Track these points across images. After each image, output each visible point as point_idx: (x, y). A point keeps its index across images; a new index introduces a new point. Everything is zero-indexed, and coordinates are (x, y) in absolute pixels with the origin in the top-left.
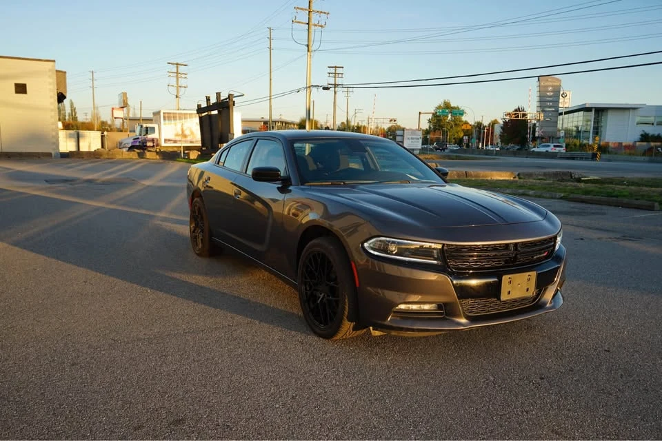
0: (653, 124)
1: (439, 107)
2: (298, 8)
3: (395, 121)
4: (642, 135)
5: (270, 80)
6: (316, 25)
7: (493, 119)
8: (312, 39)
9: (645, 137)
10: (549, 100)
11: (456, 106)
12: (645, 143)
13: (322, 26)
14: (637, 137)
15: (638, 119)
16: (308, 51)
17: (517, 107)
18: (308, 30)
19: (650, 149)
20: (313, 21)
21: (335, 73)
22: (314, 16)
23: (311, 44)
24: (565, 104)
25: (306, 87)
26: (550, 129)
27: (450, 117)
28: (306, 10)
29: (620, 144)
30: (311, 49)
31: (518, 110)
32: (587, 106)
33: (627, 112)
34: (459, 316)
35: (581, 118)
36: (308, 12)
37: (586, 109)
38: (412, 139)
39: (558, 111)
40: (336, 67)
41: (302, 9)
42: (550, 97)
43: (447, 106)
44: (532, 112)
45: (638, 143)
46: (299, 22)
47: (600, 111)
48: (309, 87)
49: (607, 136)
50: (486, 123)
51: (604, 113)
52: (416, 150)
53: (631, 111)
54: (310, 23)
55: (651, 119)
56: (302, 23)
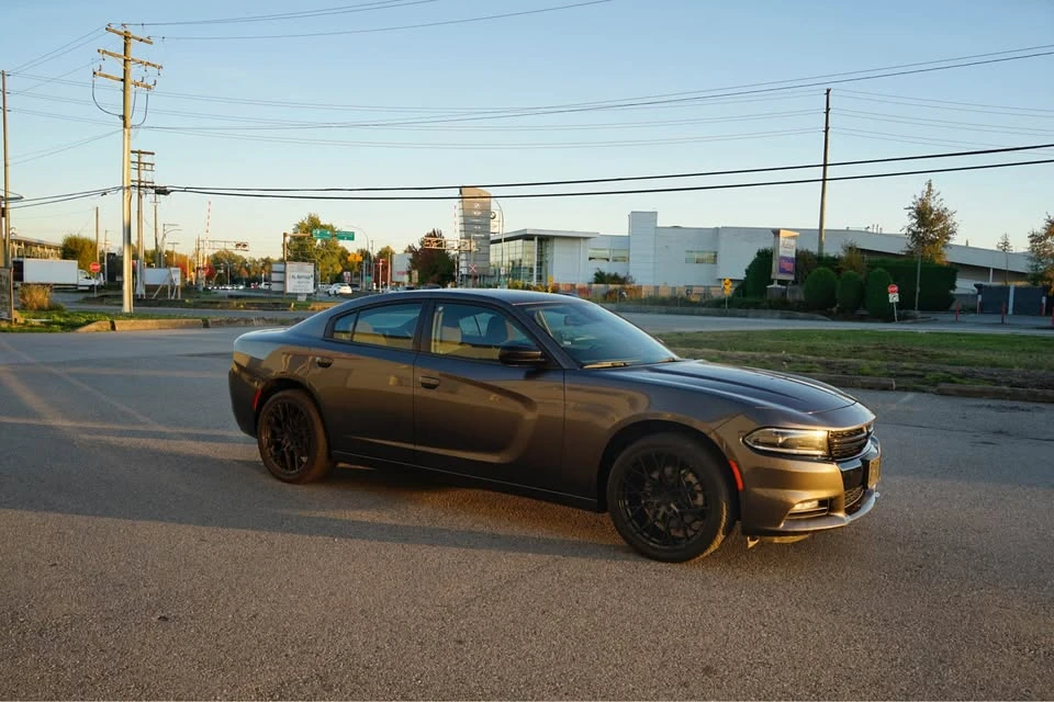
0: (608, 260)
1: (299, 226)
2: (105, 52)
3: (245, 246)
4: (596, 274)
5: (5, 165)
6: (137, 85)
7: (384, 246)
8: (132, 105)
9: (600, 278)
10: (477, 223)
11: (328, 224)
12: (602, 286)
13: (149, 88)
14: (591, 277)
15: (591, 253)
16: (125, 126)
17: (431, 231)
18: (124, 92)
19: (610, 293)
20: (132, 77)
21: (139, 163)
22: (132, 67)
23: (129, 115)
24: (498, 228)
25: (122, 188)
26: (481, 264)
27: (319, 241)
28: (119, 56)
29: (573, 286)
30: (130, 122)
31: (433, 235)
32: (528, 233)
33: (576, 243)
34: (838, 510)
35: (520, 250)
36: (122, 61)
37: (528, 237)
38: (299, 277)
39: (489, 238)
40: (140, 152)
41: (110, 54)
42: (478, 217)
43: (314, 224)
44: (453, 238)
45: (594, 285)
46: (107, 76)
47: (544, 240)
48: (128, 188)
49: (555, 277)
50: (374, 253)
51: (549, 244)
52: (300, 294)
53: (582, 241)
54: (128, 81)
55: (606, 253)
56: (112, 78)
